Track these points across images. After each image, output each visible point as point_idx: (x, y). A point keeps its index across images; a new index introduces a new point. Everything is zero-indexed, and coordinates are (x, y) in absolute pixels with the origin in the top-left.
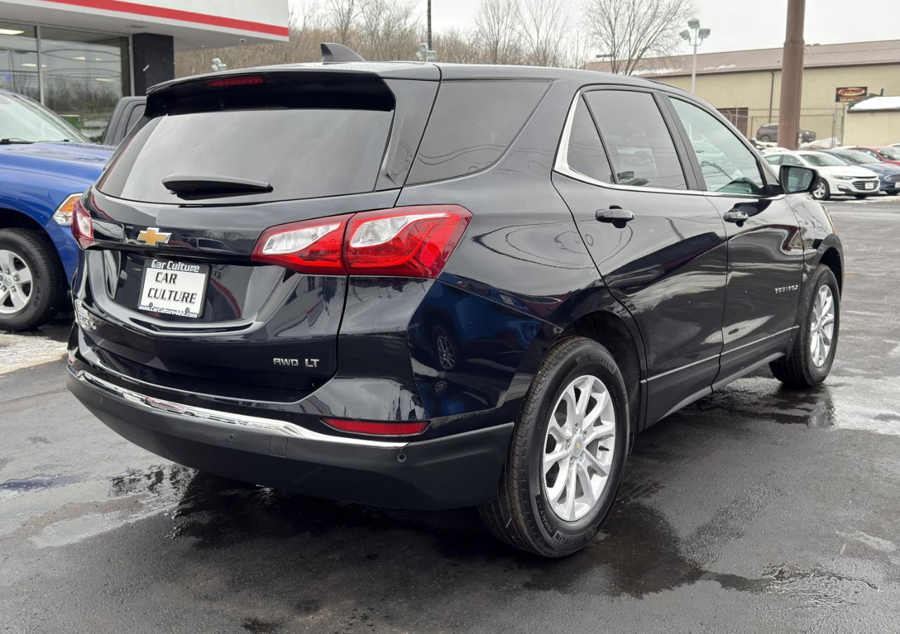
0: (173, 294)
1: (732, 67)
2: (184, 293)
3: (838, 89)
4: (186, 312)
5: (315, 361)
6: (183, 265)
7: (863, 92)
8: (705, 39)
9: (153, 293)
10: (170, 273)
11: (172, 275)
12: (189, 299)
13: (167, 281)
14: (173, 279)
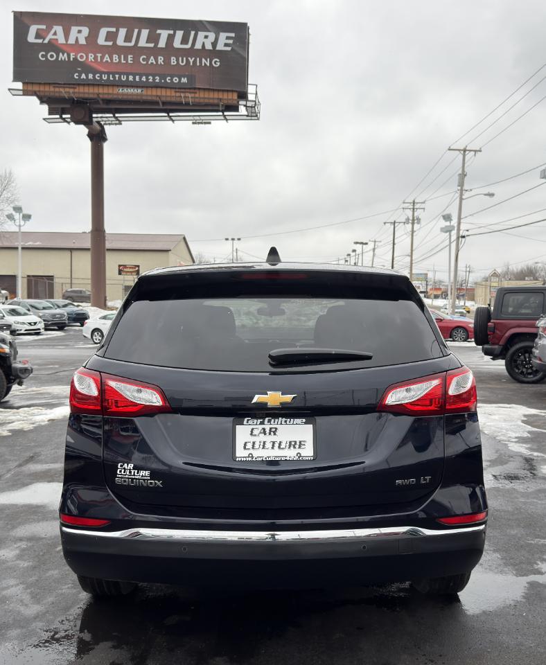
0: (277, 445)
1: (38, 244)
2: (290, 442)
3: (120, 266)
4: (299, 457)
5: (428, 478)
6: (284, 419)
7: (137, 269)
8: (27, 222)
9: (249, 446)
10: (267, 427)
11: (271, 429)
12: (297, 446)
13: (265, 434)
14: (274, 431)
